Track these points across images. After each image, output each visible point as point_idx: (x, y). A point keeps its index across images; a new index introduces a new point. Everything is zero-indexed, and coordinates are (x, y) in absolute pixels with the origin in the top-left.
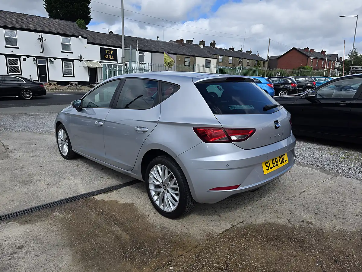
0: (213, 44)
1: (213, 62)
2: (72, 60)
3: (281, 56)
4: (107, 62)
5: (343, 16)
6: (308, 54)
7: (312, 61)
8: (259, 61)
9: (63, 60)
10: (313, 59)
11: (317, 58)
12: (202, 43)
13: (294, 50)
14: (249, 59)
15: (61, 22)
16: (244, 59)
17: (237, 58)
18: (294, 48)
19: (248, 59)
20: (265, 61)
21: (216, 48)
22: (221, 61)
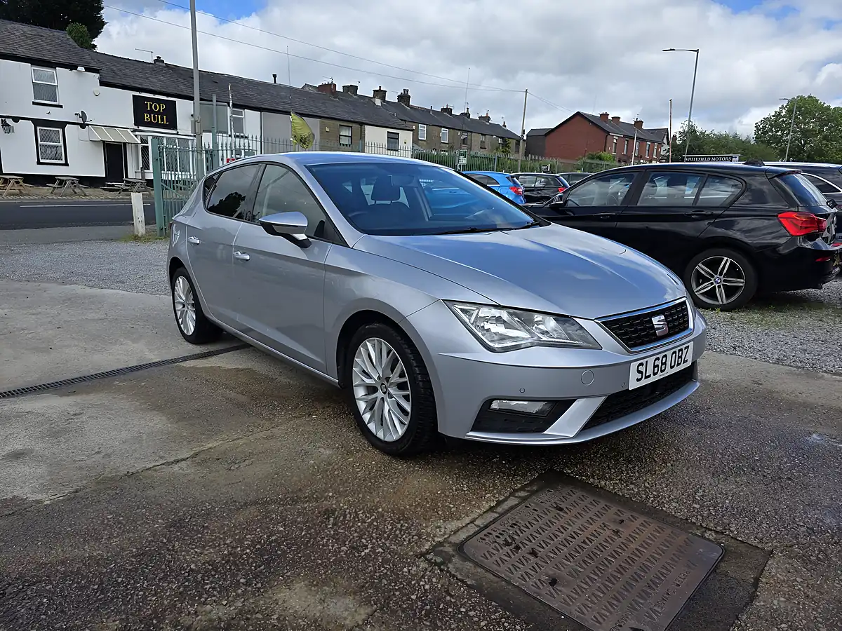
0: (404, 97)
1: (405, 137)
2: (62, 125)
3: (552, 130)
4: (150, 132)
5: (671, 50)
6: (607, 127)
7: (615, 141)
8: (506, 138)
9: (37, 122)
10: (617, 138)
11: (625, 136)
12: (380, 93)
13: (578, 118)
14: (485, 135)
15: (27, 28)
16: (473, 134)
17: (459, 130)
18: (578, 113)
19: (482, 135)
20: (518, 140)
21: (412, 107)
22: (423, 136)
